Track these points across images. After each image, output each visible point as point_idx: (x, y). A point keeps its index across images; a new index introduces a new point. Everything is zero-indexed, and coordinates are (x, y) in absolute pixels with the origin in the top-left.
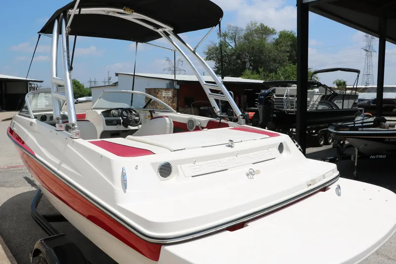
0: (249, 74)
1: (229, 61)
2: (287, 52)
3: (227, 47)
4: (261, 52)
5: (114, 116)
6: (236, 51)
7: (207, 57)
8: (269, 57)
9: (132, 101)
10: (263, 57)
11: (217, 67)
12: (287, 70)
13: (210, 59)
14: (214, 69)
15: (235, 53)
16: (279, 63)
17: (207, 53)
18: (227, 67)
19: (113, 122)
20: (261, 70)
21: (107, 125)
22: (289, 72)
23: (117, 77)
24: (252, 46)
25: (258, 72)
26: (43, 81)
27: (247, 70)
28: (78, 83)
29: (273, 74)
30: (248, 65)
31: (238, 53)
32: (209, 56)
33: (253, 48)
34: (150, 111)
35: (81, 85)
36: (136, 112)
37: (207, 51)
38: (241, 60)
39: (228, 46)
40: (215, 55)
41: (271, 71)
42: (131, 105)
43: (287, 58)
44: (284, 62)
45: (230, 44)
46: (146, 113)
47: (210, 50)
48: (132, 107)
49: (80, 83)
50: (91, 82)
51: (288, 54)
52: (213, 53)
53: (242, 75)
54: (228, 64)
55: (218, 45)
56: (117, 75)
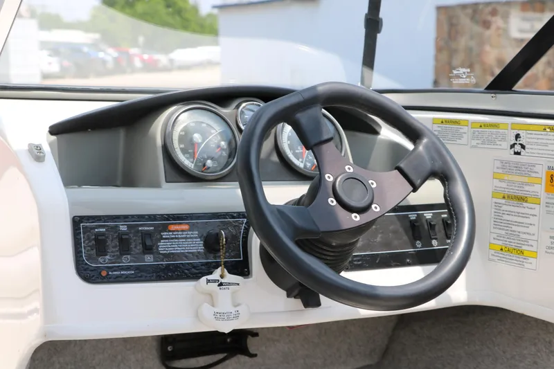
5: (179, 173)
9: (373, 24)
19: (164, 247)
21: (88, 273)
36: (413, 133)
42: (369, 59)
46: (518, 147)
48: (378, 80)
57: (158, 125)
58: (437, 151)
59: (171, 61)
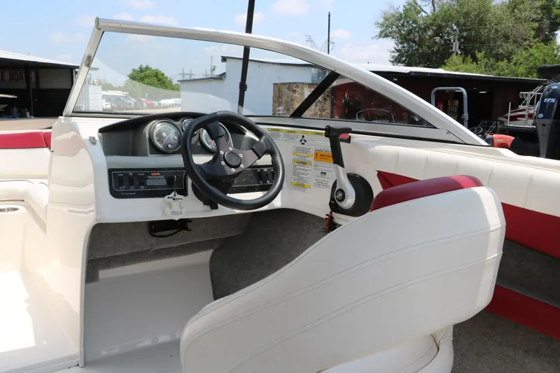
0: (457, 62)
1: (420, 40)
2: (533, 20)
3: (418, 13)
4: (482, 22)
5: (156, 150)
6: (434, 20)
7: (382, 32)
8: (497, 31)
9: (243, 87)
10: (484, 32)
11: (398, 51)
12: (531, 55)
13: (386, 36)
14: (393, 54)
15: (432, 25)
16: (515, 42)
17: (382, 25)
18: (417, 50)
19: (149, 182)
20: (479, 55)
21: (116, 193)
22: (535, 59)
23: (224, 63)
24: (465, 10)
25: (475, 59)
26: (98, 69)
27: (454, 55)
28: (163, 75)
29: (503, 64)
30: (456, 46)
31: (439, 25)
32: (385, 30)
33: (467, 15)
34: (329, 132)
35: (166, 78)
36: (259, 134)
37: (381, 20)
38: (442, 37)
39: (420, 13)
40: (394, 28)
41: (498, 58)
42: (241, 102)
43: (533, 33)
44: (526, 40)
45: (424, 9)
46: (303, 141)
47: (386, 19)
48: (245, 111)
49: (166, 75)
50: (183, 75)
51: (536, 25)
52: (392, 24)
53: (445, 64)
54: (419, 45)
55: (401, 10)
56: (224, 59)
57: (147, 129)
58: (269, 142)
59: (160, 104)
